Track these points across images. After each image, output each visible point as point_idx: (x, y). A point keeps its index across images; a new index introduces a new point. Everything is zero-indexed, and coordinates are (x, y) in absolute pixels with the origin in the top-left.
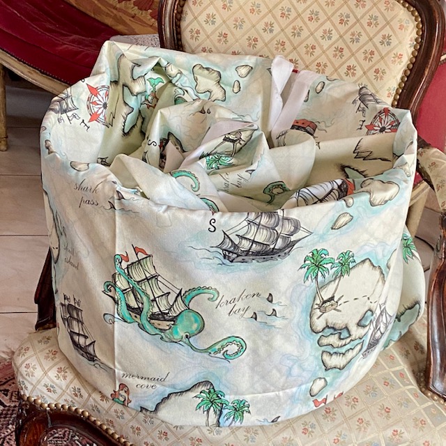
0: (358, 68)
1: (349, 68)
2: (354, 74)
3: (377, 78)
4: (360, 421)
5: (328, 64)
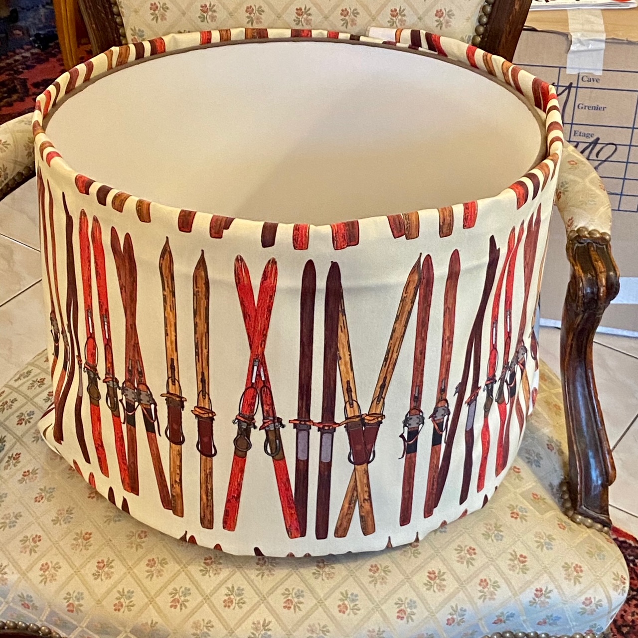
0: (408, 12)
1: (394, 13)
2: (402, 22)
3: (440, 24)
4: (484, 584)
5: (360, 10)
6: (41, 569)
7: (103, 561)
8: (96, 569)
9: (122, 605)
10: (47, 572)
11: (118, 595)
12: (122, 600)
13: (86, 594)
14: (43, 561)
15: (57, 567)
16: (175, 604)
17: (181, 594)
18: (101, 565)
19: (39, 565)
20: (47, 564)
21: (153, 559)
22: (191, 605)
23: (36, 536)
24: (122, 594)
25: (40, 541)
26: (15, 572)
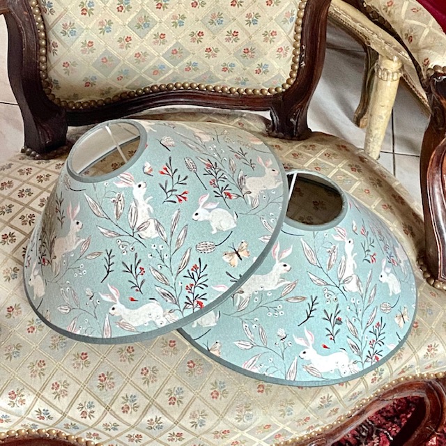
6: (53, 388)
7: (103, 375)
8: (99, 382)
9: (128, 408)
10: (58, 390)
11: (123, 400)
12: (127, 404)
13: (96, 403)
14: (53, 381)
15: (66, 385)
16: (172, 401)
17: (175, 393)
18: (103, 377)
19: (50, 386)
20: (56, 383)
21: (145, 369)
22: (186, 401)
23: (40, 361)
24: (126, 398)
25: (44, 364)
26: (31, 393)
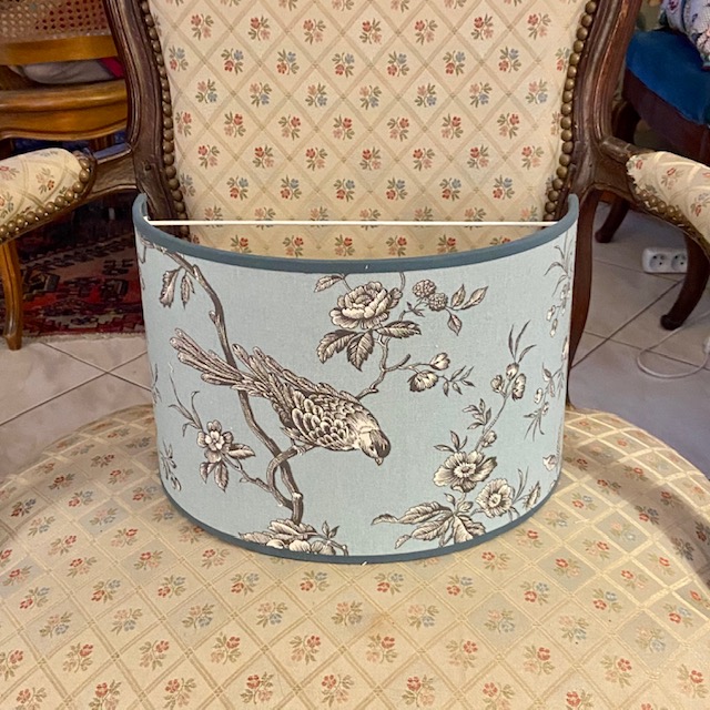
0: (496, 21)
1: (479, 23)
2: (489, 33)
3: (534, 33)
5: (438, 21)
6: (18, 699)
7: (105, 685)
8: (96, 696)
10: (26, 703)
14: (23, 687)
15: (41, 695)
20: (27, 691)
21: (176, 681)
23: (17, 652)
25: (20, 659)
